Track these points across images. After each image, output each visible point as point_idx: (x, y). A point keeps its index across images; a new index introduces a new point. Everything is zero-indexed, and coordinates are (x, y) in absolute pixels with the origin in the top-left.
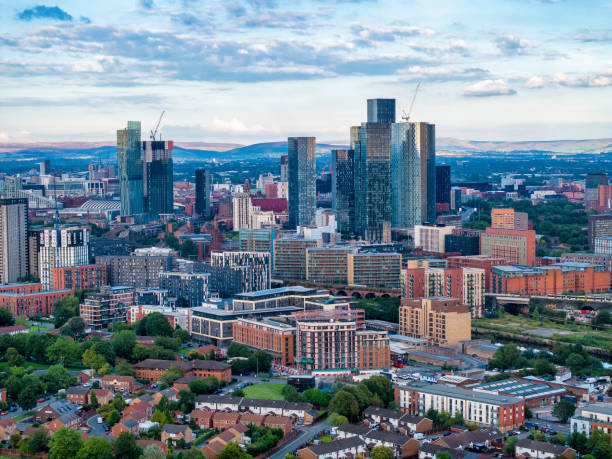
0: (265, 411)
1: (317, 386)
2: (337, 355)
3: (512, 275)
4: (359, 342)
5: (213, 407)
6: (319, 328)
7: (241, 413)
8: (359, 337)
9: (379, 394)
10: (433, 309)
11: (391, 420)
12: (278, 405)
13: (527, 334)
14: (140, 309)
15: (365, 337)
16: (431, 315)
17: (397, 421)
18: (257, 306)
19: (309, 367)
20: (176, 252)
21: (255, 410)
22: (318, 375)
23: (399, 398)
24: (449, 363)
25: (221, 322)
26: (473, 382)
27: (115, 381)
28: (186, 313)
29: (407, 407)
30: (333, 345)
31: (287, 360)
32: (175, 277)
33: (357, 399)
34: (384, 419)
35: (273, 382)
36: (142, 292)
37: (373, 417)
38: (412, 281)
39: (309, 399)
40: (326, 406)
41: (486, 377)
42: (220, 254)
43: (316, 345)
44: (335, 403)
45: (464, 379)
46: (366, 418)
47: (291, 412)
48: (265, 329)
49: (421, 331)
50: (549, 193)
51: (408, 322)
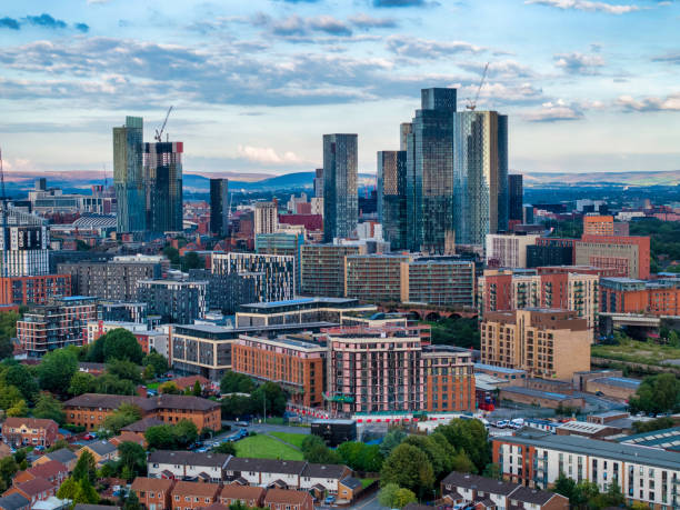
0: (268, 479)
1: (360, 438)
2: (391, 391)
3: (630, 289)
4: (425, 368)
5: (178, 471)
6: (363, 346)
7: (225, 483)
8: (425, 360)
9: (468, 451)
10: (533, 325)
11: (493, 497)
12: (291, 468)
13: (669, 366)
14: (100, 326)
15: (435, 360)
16: (530, 333)
17: (504, 498)
18: (271, 321)
19: (347, 408)
20: (168, 261)
21: (253, 479)
22: (363, 421)
23: (501, 457)
24: (566, 404)
25: (215, 343)
26: (616, 432)
27: (24, 427)
28: (167, 332)
29: (515, 472)
30: (386, 373)
31: (313, 398)
32: (159, 286)
33: (432, 458)
34: (481, 494)
35: (288, 431)
36: (109, 306)
37: (460, 490)
38: (494, 293)
39: (346, 458)
40: (375, 470)
41: (636, 424)
42: (224, 257)
43: (359, 374)
44: (391, 465)
45: (601, 427)
46: (446, 492)
47: (315, 481)
48: (279, 351)
49: (515, 358)
50: (635, 214)
51: (495, 346)
